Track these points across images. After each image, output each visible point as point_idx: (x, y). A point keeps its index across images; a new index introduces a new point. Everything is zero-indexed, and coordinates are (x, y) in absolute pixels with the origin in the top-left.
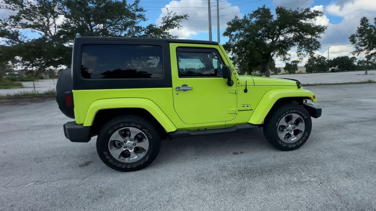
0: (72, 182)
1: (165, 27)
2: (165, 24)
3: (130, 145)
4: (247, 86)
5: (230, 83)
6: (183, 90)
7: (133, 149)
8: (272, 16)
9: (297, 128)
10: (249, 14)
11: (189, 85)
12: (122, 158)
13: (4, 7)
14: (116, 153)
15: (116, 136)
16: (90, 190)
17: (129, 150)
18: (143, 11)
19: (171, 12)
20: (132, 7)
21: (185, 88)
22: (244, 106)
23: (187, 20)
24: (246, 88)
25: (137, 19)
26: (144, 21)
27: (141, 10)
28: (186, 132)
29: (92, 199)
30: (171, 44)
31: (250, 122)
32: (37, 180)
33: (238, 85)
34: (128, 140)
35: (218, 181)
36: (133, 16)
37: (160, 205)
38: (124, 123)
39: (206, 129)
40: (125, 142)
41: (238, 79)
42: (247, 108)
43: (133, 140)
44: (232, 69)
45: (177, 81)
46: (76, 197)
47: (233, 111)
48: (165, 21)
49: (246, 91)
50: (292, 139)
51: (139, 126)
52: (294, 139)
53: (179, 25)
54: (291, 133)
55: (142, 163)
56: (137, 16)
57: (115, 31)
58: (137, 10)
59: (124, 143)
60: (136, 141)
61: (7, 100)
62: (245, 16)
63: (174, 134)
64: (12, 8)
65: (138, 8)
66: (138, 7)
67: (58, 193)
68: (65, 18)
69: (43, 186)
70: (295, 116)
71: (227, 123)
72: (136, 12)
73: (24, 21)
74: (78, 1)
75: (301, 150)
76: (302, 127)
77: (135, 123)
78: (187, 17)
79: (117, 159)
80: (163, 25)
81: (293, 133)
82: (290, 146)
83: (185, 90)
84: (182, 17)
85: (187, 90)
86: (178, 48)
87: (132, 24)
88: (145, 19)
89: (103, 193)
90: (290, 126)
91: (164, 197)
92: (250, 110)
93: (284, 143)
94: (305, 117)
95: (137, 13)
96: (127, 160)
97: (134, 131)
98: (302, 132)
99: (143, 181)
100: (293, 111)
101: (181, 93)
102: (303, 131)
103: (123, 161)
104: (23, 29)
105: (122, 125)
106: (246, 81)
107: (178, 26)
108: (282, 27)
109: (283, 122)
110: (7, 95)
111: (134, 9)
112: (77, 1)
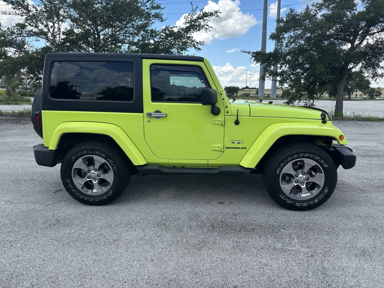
0: (37, 206)
1: (187, 30)
2: (188, 25)
3: (94, 175)
4: (238, 117)
5: (215, 112)
6: (156, 117)
7: (97, 180)
8: (355, 5)
9: (311, 180)
10: (315, 4)
11: (164, 111)
12: (85, 189)
13: (13, 13)
14: (79, 182)
15: (79, 164)
16: (48, 217)
17: (93, 181)
18: (160, 8)
19: (196, 8)
20: (146, 4)
21: (158, 115)
22: (234, 142)
23: (218, 17)
24: (237, 119)
25: (153, 19)
26: (161, 21)
27: (158, 7)
28: (156, 168)
29: (47, 225)
30: (144, 61)
31: (241, 164)
32: (8, 200)
33: (226, 114)
34: (92, 169)
35: (180, 230)
36: (148, 16)
37: (105, 242)
38: (88, 150)
39: (183, 167)
40: (89, 171)
41: (226, 107)
42: (238, 146)
43: (97, 170)
44: (220, 94)
45: (149, 105)
46: (34, 220)
47: (219, 147)
48: (187, 21)
49: (237, 123)
50: (303, 195)
51: (103, 155)
52: (305, 195)
53: (208, 25)
54: (302, 187)
55: (105, 197)
56: (153, 16)
57: (126, 37)
58: (153, 8)
59: (88, 173)
60: (101, 172)
61: (12, 118)
62: (308, 7)
63: (142, 168)
64: (20, 14)
65: (155, 5)
66: (154, 3)
67: (21, 215)
68: (71, 22)
69: (11, 206)
70: (309, 163)
71: (210, 162)
72: (152, 10)
73: (29, 28)
74: (84, 1)
75: (316, 213)
76: (320, 179)
77: (99, 152)
78: (218, 14)
79: (80, 189)
80: (186, 27)
81: (305, 186)
82: (298, 204)
83: (159, 117)
84: (211, 14)
85: (160, 117)
86: (152, 65)
87: (143, 27)
88: (162, 18)
89: (59, 222)
90: (300, 175)
91: (113, 235)
92: (242, 148)
93: (289, 198)
94: (325, 166)
95: (153, 12)
96: (89, 192)
97: (99, 160)
98: (320, 187)
99: (100, 216)
100: (306, 155)
101: (154, 121)
102: (322, 186)
103: (85, 193)
104: (28, 37)
105: (85, 152)
106: (238, 110)
107: (206, 27)
108: (372, 23)
109: (288, 169)
110: (13, 112)
111: (148, 7)
112: (82, 2)
